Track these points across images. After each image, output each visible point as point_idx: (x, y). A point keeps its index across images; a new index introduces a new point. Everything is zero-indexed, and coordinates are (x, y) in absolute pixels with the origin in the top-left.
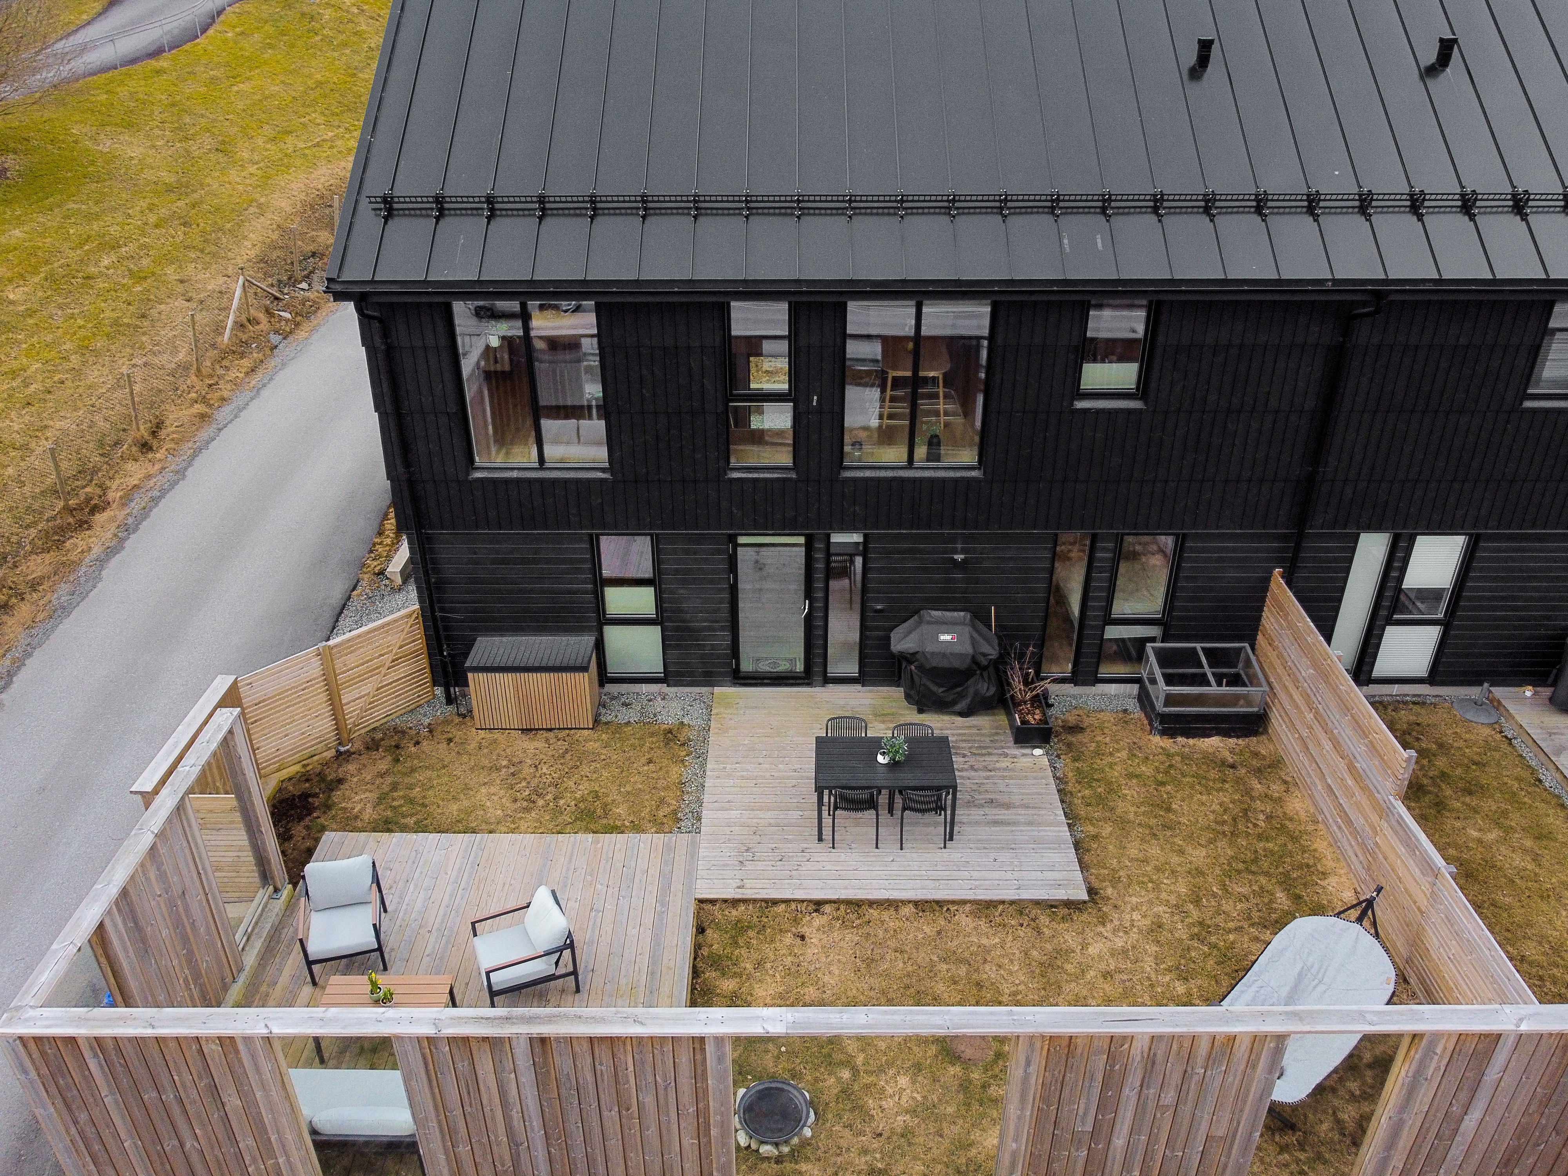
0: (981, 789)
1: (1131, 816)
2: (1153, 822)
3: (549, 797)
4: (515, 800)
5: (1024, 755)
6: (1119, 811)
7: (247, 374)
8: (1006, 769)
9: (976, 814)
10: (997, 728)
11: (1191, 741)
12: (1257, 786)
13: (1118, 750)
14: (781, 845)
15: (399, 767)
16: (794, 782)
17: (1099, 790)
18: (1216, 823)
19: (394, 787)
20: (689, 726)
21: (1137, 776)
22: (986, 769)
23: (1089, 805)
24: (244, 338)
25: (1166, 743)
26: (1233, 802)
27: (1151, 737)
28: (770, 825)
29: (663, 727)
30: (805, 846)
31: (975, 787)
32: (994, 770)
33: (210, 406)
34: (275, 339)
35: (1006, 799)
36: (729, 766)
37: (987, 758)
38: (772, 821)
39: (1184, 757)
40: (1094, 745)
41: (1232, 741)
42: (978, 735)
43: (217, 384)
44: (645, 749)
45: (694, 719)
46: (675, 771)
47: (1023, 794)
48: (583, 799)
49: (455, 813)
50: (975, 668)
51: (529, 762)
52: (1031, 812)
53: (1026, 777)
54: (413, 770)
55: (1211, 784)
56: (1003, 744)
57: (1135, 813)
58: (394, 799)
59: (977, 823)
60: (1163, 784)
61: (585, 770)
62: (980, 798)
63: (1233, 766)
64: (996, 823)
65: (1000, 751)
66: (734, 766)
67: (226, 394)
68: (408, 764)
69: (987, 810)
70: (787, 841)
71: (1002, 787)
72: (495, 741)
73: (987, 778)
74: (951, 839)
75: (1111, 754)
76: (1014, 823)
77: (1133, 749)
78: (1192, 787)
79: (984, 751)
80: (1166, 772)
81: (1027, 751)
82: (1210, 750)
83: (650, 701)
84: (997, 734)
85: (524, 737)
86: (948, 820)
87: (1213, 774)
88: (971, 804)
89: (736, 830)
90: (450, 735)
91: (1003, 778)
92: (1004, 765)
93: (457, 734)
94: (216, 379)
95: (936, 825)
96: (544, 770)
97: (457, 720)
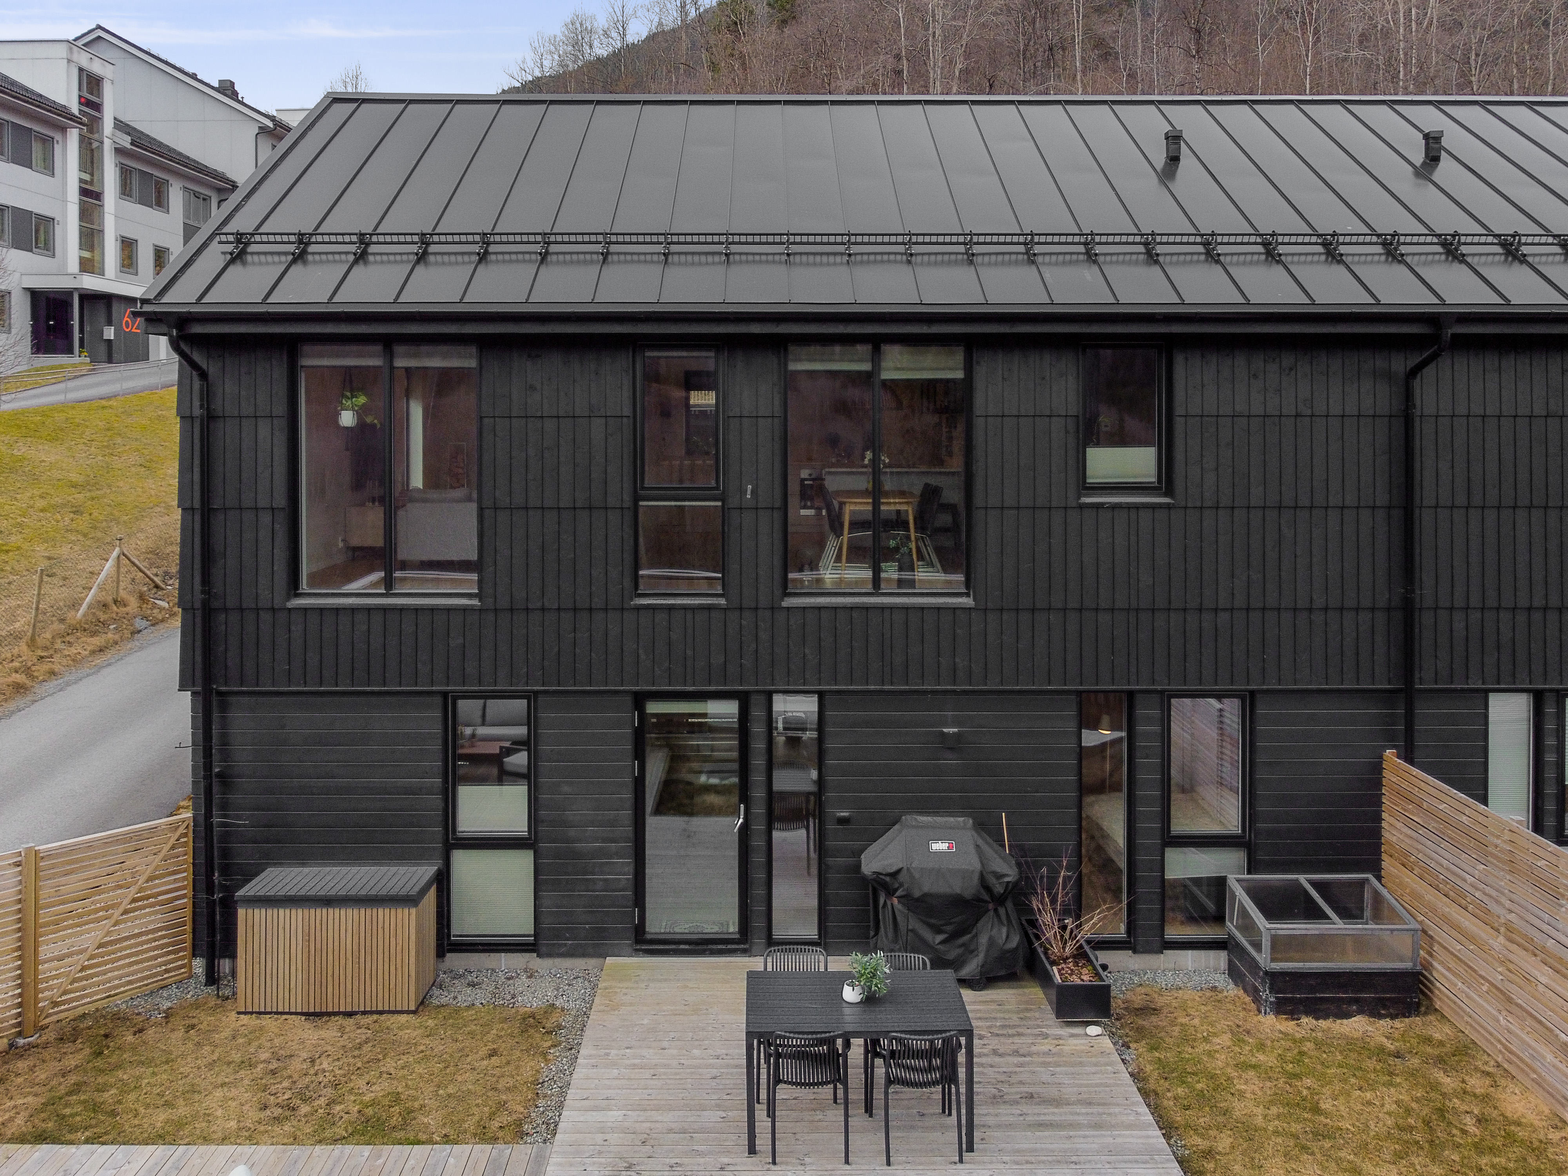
0: (1013, 1080)
1: (1259, 1121)
2: (1295, 1127)
3: (322, 1101)
4: (265, 1107)
5: (1073, 1036)
6: (1237, 1114)
7: (93, 652)
8: (1049, 1053)
9: (1007, 1113)
10: (1027, 1003)
11: (1323, 1024)
12: (1448, 1082)
13: (1215, 1035)
14: (686, 1161)
15: (99, 1063)
16: (715, 1072)
17: (1199, 1086)
18: (1401, 1129)
19: (76, 1089)
20: (563, 1009)
21: (1254, 1067)
22: (1016, 1053)
23: (1187, 1108)
24: (103, 617)
25: (1287, 1026)
26: (1417, 1100)
27: (1261, 1017)
28: (670, 1131)
29: (522, 1010)
30: (726, 1160)
31: (1002, 1078)
32: (1030, 1054)
33: (31, 677)
34: (139, 623)
35: (1053, 1092)
36: (613, 1052)
37: (1016, 1040)
38: (673, 1126)
39: (1319, 1044)
40: (1177, 1029)
41: (1385, 1024)
42: (1000, 1011)
43: (51, 656)
44: (490, 1037)
45: (570, 1002)
46: (529, 1067)
47: (1081, 1086)
48: (373, 1103)
49: (159, 1125)
50: (986, 897)
51: (304, 1055)
52: (1095, 1110)
53: (1081, 1064)
54: (118, 1066)
55: (1373, 1076)
56: (1039, 1022)
57: (1265, 1116)
58: (66, 1105)
59: (1010, 1126)
60: (1297, 1076)
61: (389, 1065)
62: (1013, 1092)
63: (1398, 1055)
64: (1042, 1126)
65: (1036, 1031)
66: (622, 1052)
67: (56, 668)
68: (113, 1059)
69: (1025, 1108)
70: (699, 1154)
71: (1045, 1078)
72: (261, 1028)
73: (1021, 1065)
74: (970, 1149)
75: (1206, 1040)
76: (1072, 1126)
77: (1239, 1034)
78: (1345, 1081)
79: (1011, 1031)
80: (1297, 1062)
81: (1078, 1030)
82: (1356, 1035)
83: (509, 979)
84: (1027, 1010)
85: (307, 1025)
86: (964, 1121)
87: (1371, 1064)
88: (997, 1099)
89: (613, 1138)
90: (195, 1021)
91: (1045, 1064)
92: (1045, 1049)
93: (206, 1020)
94: (51, 652)
95: (944, 1128)
96: (325, 1065)
97: (212, 1002)
